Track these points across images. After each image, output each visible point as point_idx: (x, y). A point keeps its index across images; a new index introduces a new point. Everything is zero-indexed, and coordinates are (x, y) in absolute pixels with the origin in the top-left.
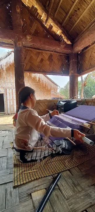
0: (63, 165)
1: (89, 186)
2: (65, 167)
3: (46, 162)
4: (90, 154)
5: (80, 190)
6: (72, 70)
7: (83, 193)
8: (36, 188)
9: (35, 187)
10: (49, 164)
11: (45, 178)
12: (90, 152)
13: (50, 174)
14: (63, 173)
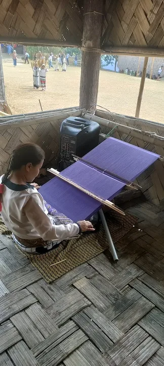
0: (95, 248)
1: (128, 265)
2: (98, 250)
3: (71, 247)
4: (125, 226)
5: (120, 270)
6: (90, 39)
7: (124, 272)
8: (76, 279)
9: (74, 277)
10: (77, 250)
11: (79, 267)
12: (125, 224)
13: (84, 262)
14: (98, 256)
